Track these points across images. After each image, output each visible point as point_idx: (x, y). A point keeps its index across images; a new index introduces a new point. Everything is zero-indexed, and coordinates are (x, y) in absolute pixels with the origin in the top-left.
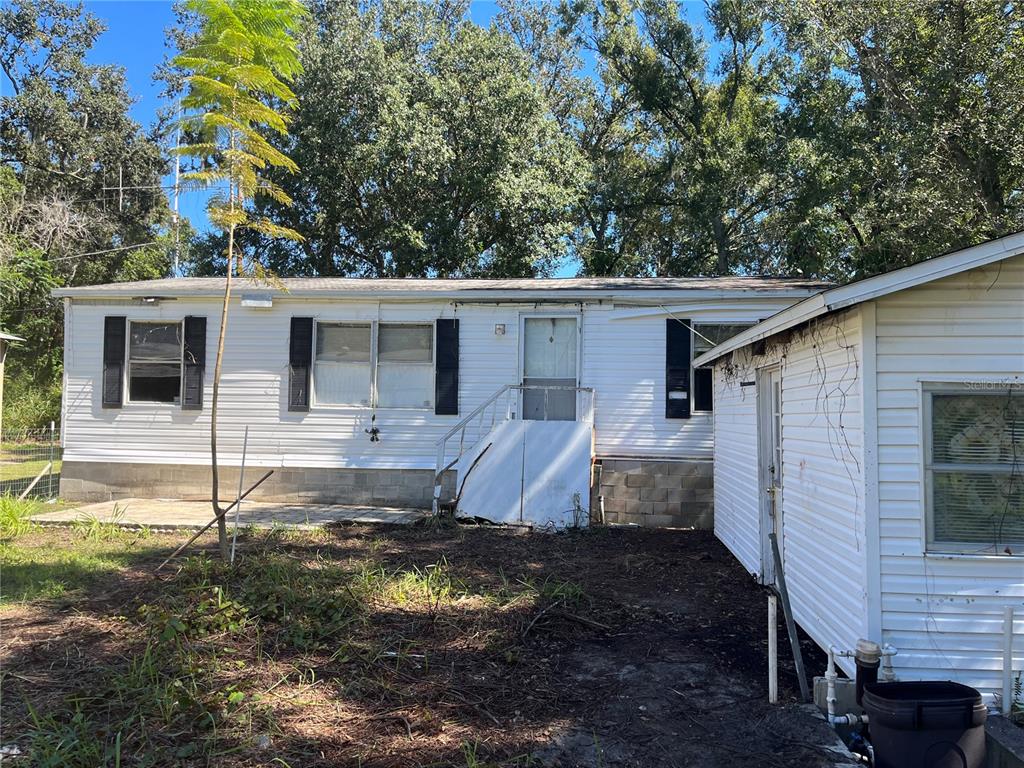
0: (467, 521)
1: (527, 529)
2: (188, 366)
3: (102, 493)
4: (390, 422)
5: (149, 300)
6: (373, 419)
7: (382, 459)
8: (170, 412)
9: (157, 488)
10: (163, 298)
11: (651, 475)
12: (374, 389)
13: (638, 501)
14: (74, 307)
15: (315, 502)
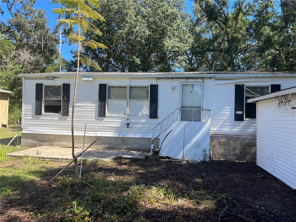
0: (163, 158)
1: (186, 162)
2: (64, 101)
3: (35, 144)
4: (133, 121)
5: (50, 78)
6: (128, 120)
7: (130, 134)
8: (58, 117)
9: (53, 143)
10: (55, 77)
11: (228, 141)
12: (128, 109)
13: (224, 151)
14: (26, 80)
15: (107, 148)
